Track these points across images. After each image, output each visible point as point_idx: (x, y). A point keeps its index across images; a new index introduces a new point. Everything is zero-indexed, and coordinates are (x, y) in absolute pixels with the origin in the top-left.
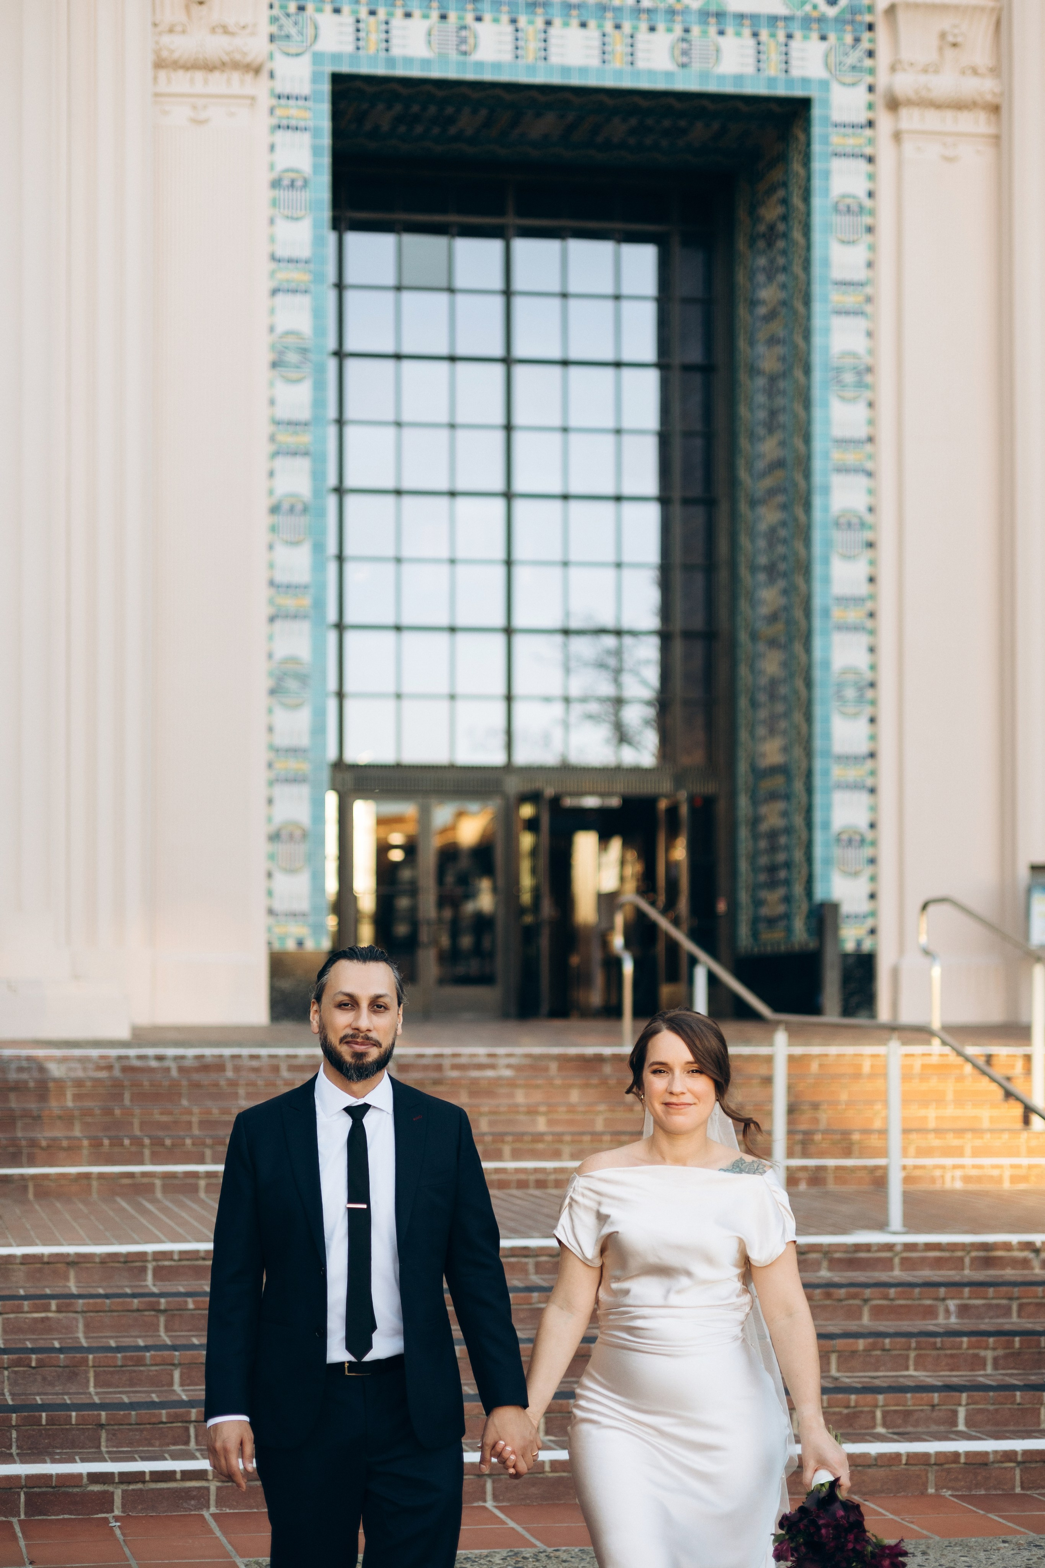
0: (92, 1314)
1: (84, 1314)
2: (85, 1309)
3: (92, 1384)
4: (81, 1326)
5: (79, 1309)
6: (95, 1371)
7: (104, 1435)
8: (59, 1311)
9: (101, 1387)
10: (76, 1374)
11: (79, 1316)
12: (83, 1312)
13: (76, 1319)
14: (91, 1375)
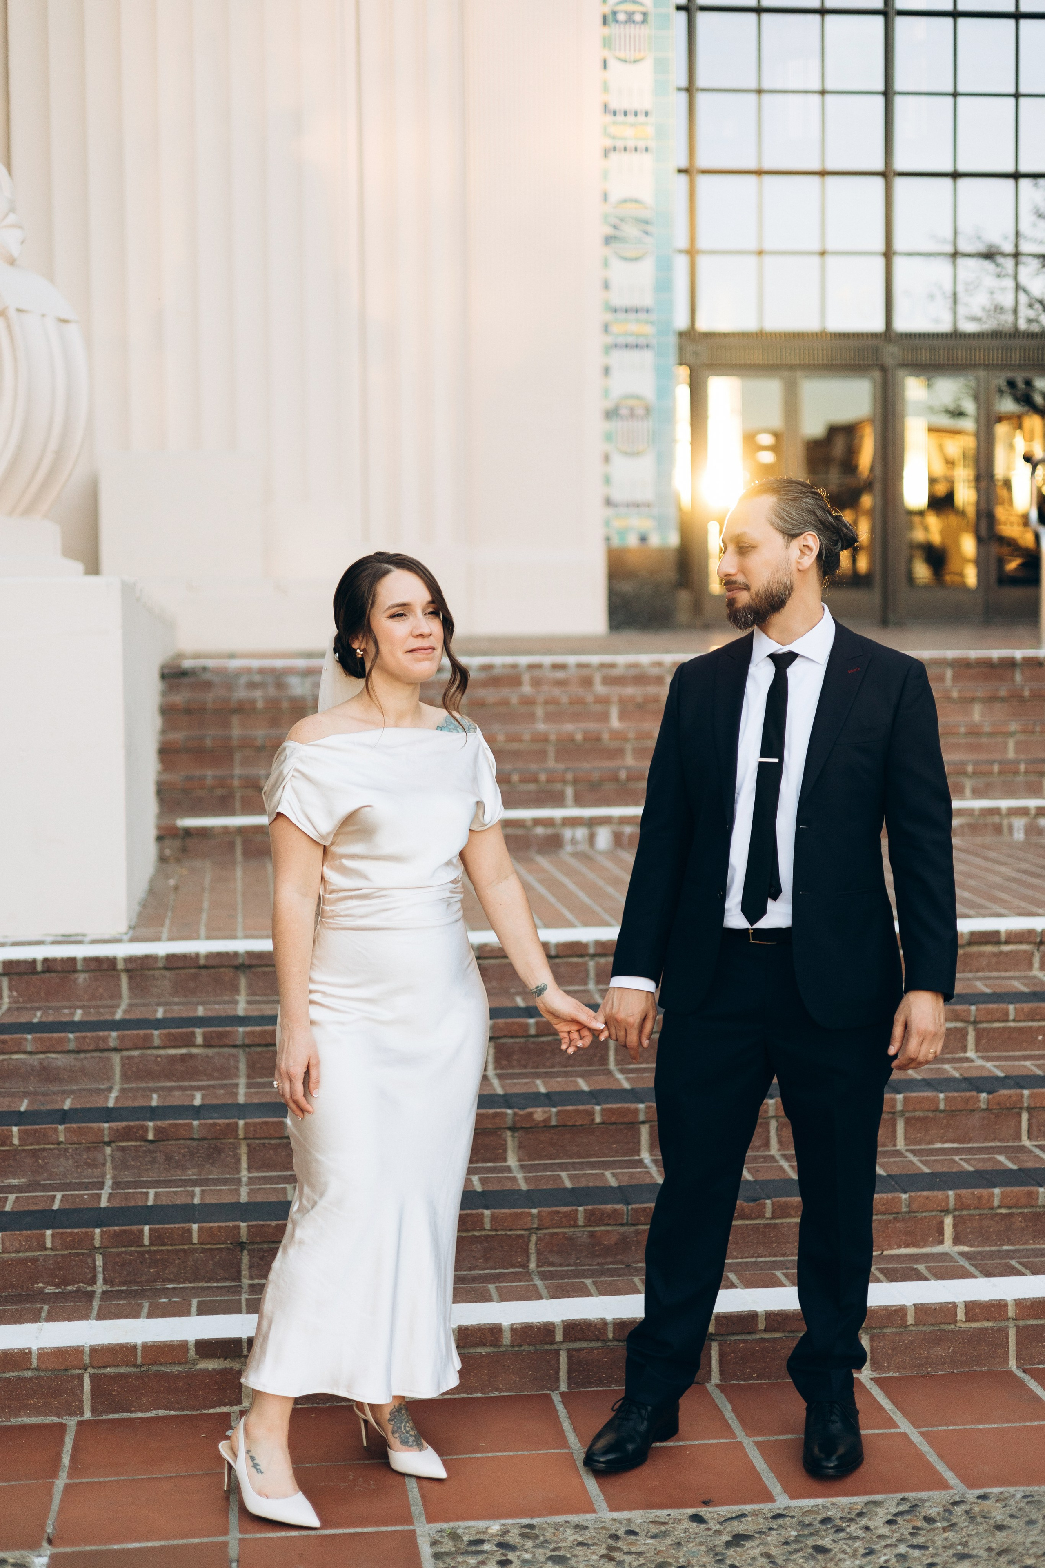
0: (259, 1049)
1: (247, 1049)
2: (247, 1042)
3: (244, 1164)
4: (242, 1066)
5: (239, 1042)
6: (248, 1146)
7: (245, 1259)
8: (207, 1045)
9: (258, 1169)
10: (219, 1150)
11: (241, 1051)
12: (244, 1046)
13: (236, 1057)
14: (243, 1150)
